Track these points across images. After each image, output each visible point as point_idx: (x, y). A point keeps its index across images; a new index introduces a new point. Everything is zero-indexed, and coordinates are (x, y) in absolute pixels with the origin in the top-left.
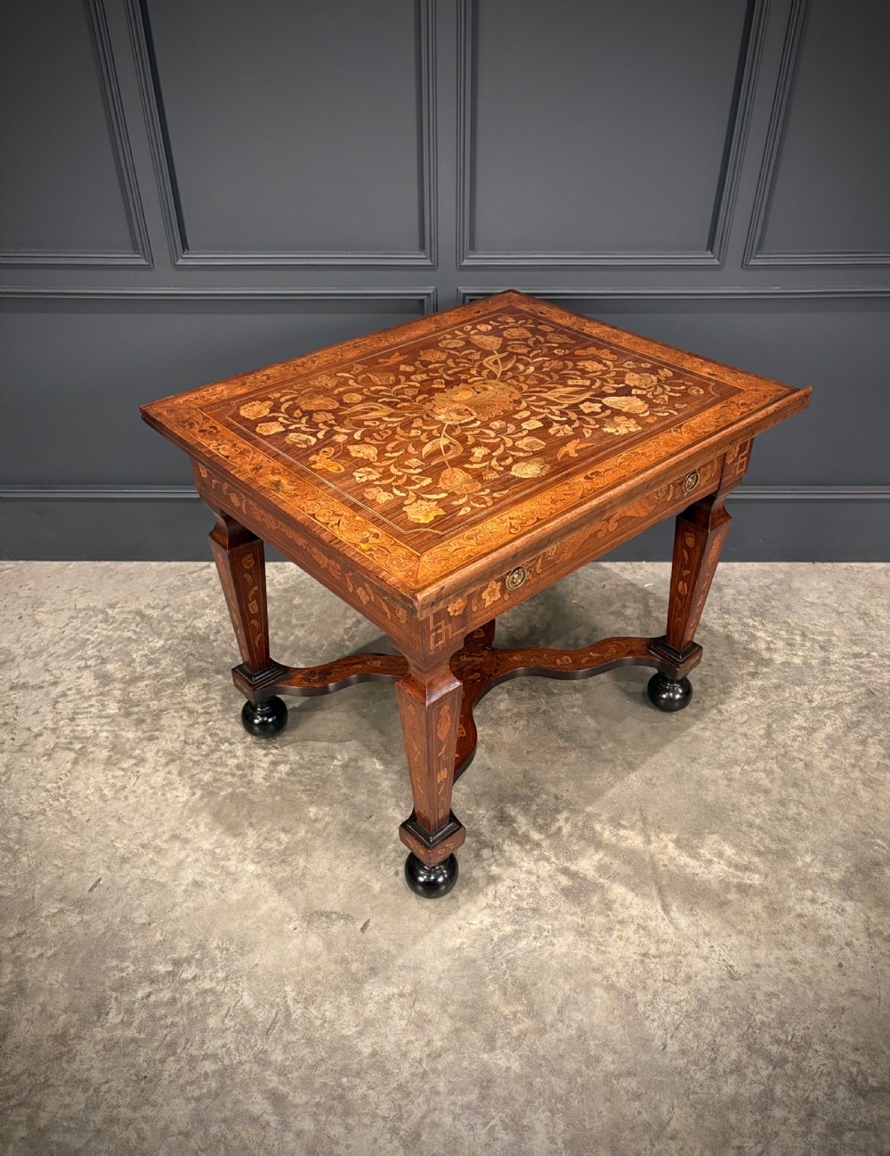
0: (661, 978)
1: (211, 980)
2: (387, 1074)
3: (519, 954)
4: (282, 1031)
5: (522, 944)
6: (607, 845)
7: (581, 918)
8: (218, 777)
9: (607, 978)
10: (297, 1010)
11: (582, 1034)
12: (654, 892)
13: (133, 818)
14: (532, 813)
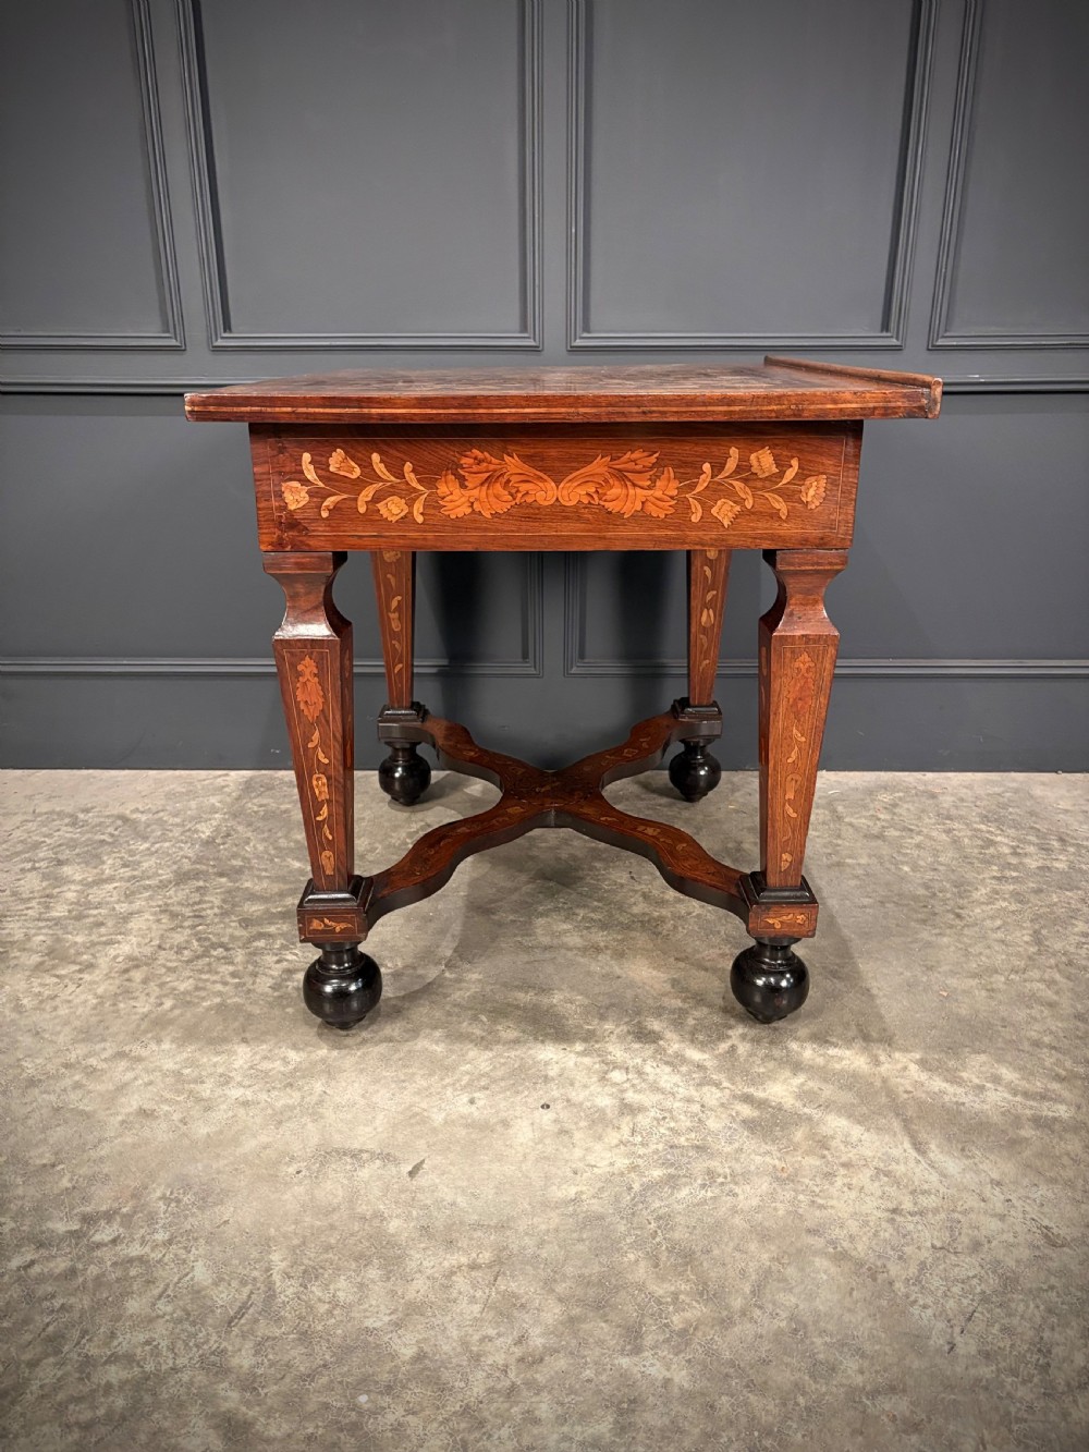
0: (928, 1244)
1: (143, 1242)
2: (443, 1389)
3: (679, 1208)
4: (256, 1321)
5: (684, 1192)
6: (811, 1067)
7: (780, 1159)
8: (201, 985)
9: (833, 1243)
10: (287, 1290)
11: (798, 1328)
12: (896, 1125)
13: (59, 1033)
14: (687, 1028)
